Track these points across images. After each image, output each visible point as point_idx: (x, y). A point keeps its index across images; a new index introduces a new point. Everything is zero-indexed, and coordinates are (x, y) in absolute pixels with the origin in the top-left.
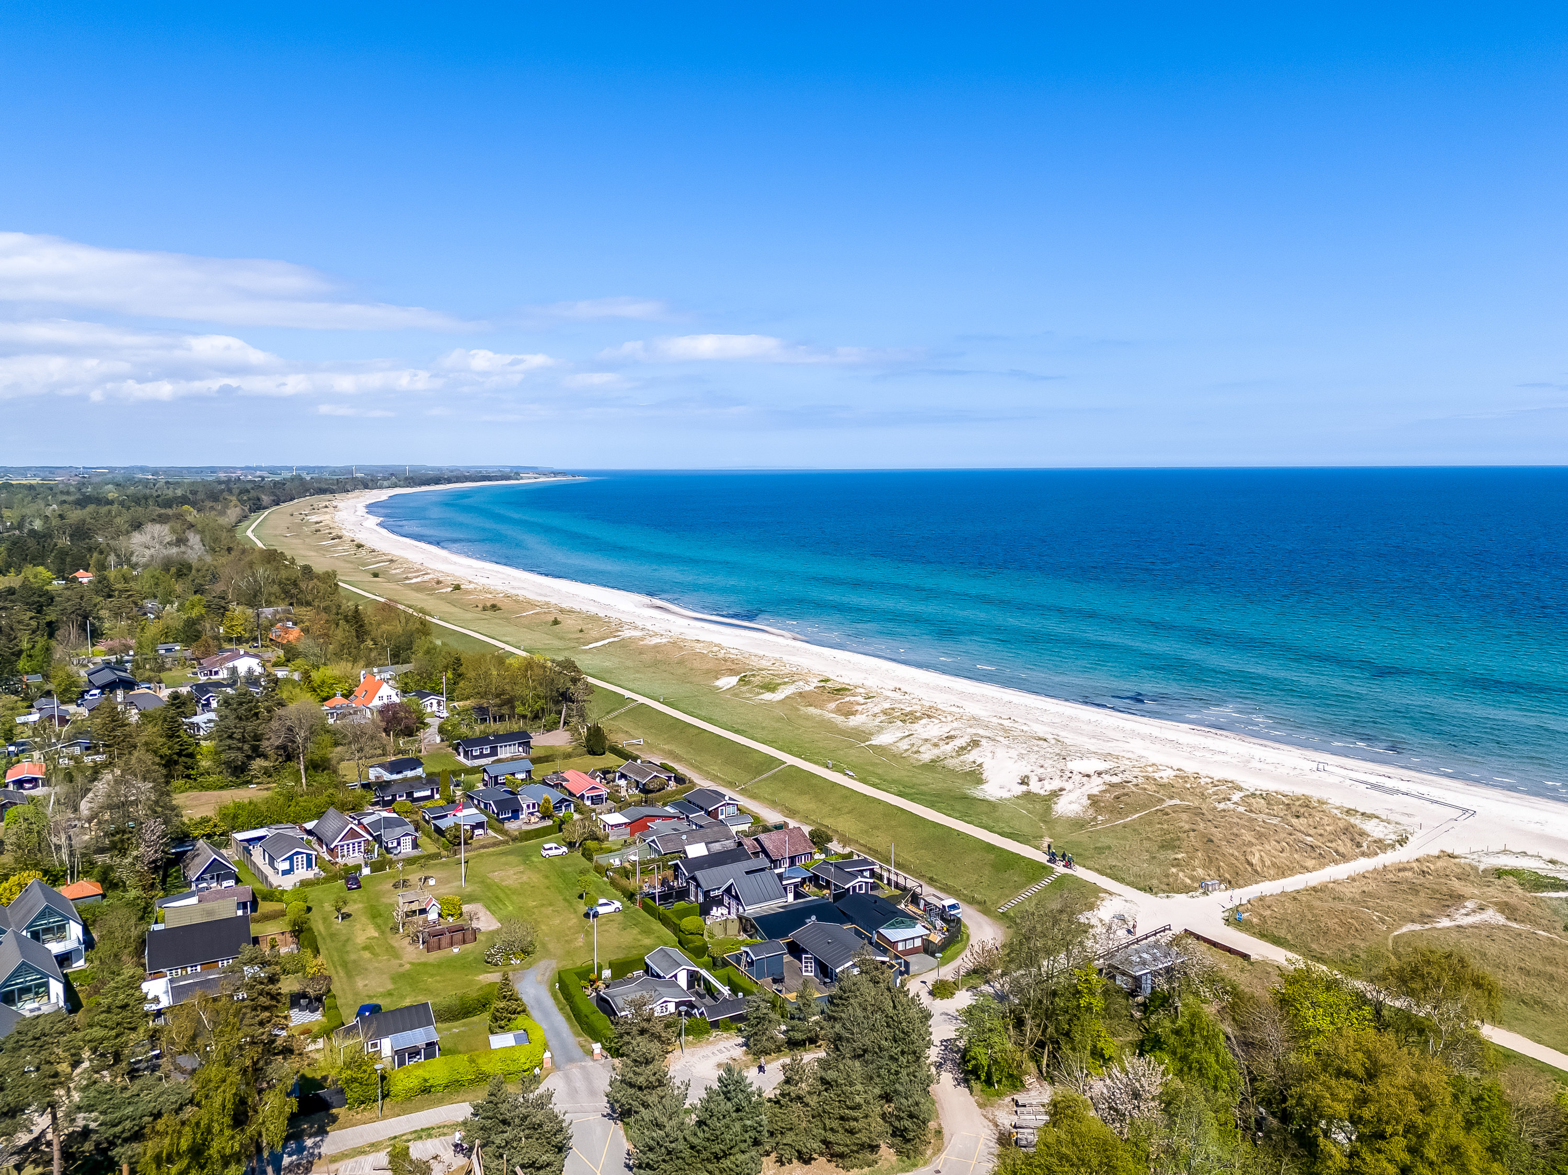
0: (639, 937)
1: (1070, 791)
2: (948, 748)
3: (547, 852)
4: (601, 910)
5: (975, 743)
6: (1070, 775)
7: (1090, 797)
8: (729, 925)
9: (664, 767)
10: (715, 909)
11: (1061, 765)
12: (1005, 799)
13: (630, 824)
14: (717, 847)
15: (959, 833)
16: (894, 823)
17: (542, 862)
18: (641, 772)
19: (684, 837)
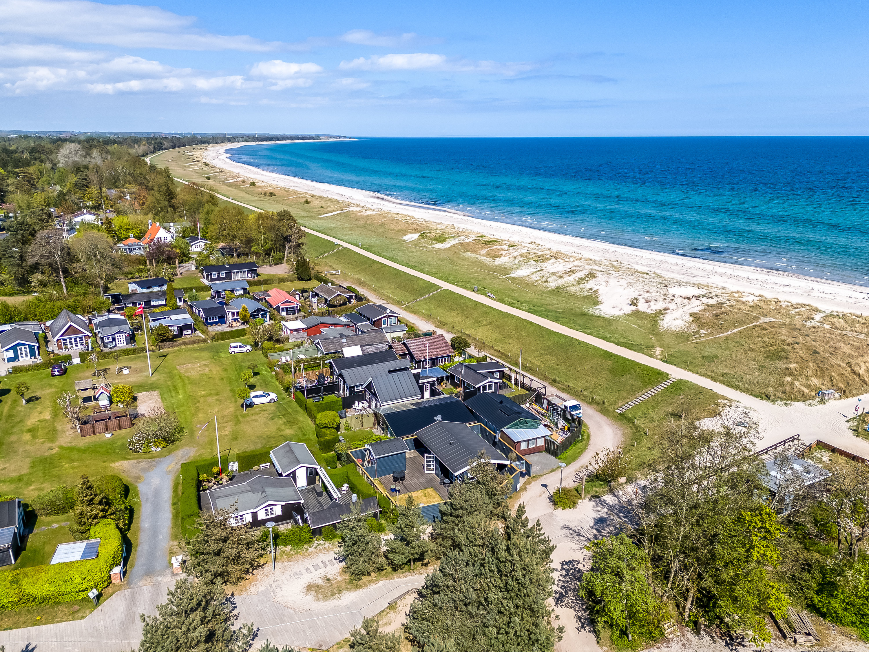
0: (283, 427)
1: (673, 310)
2: (571, 279)
3: (233, 349)
4: (257, 401)
5: (592, 275)
6: (673, 298)
7: (691, 315)
8: (365, 419)
9: (349, 289)
10: (357, 403)
11: (664, 290)
12: (618, 316)
13: (306, 329)
14: (370, 349)
15: (580, 342)
16: (523, 333)
17: (227, 358)
18: (329, 292)
19: (344, 340)
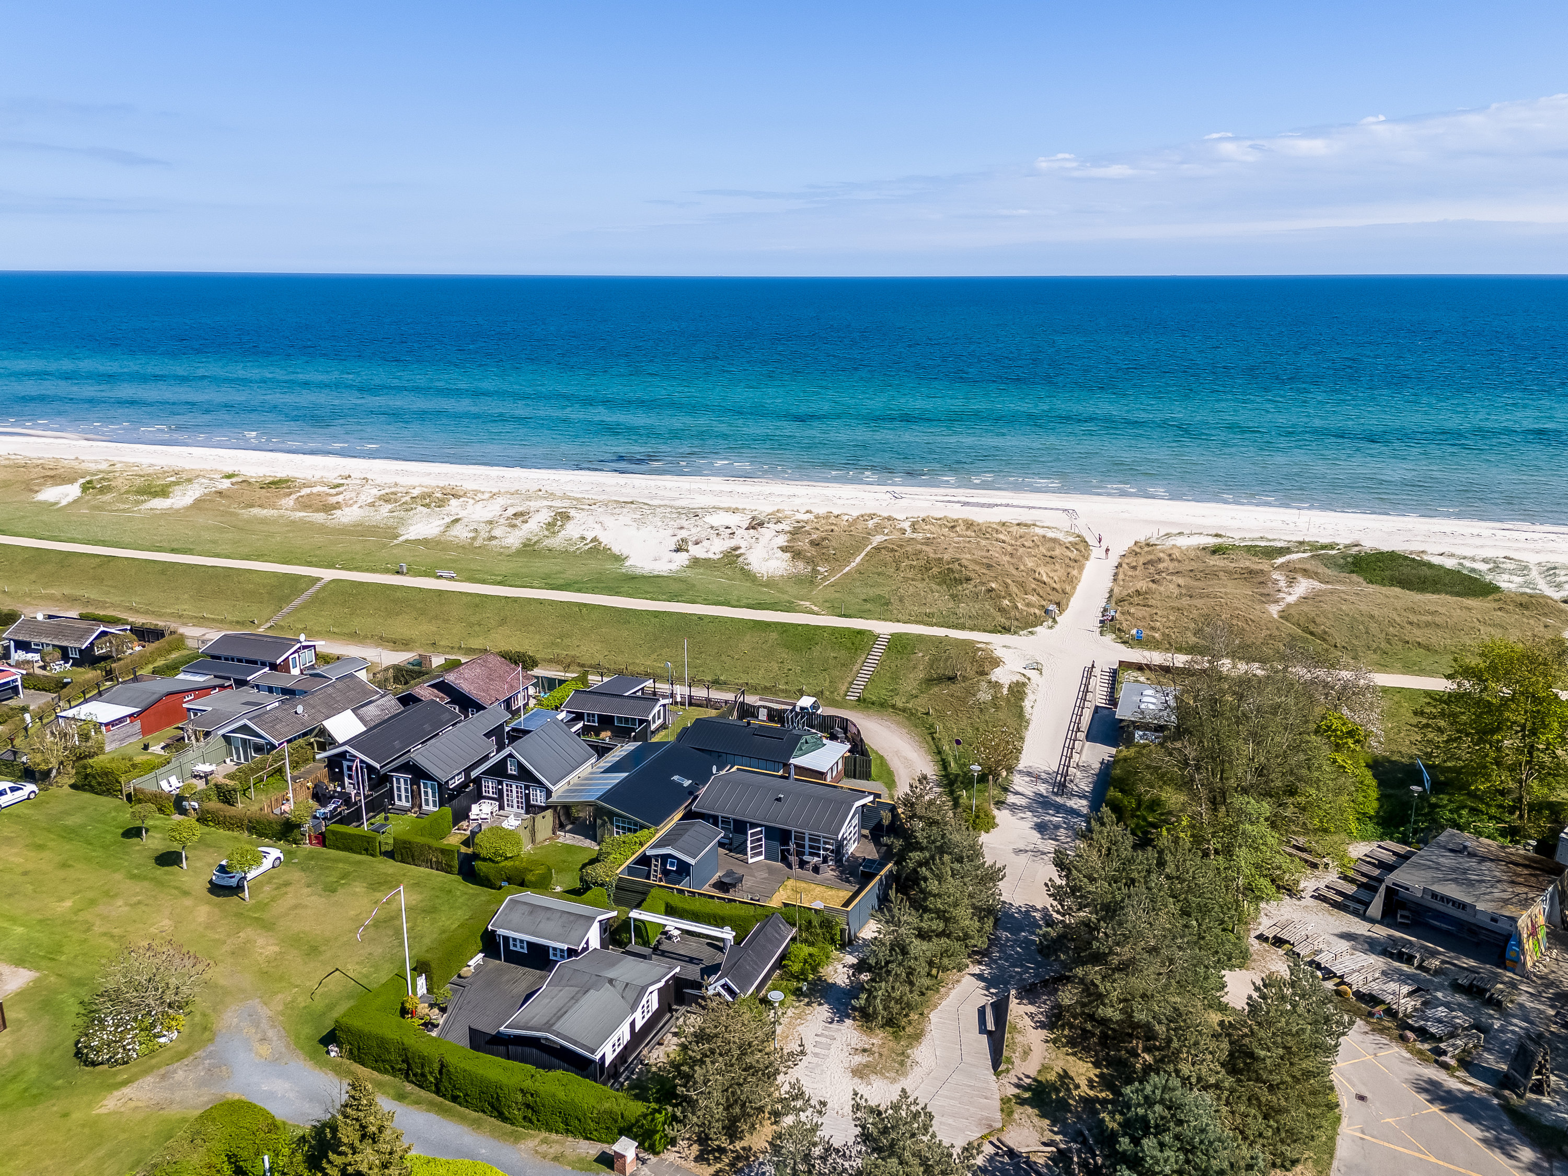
1: (748, 548)
2: (532, 526)
5: (565, 517)
7: (784, 549)
8: (539, 825)
9: (97, 619)
10: (474, 806)
12: (677, 571)
13: (137, 716)
14: (370, 712)
16: (587, 624)
19: (300, 709)
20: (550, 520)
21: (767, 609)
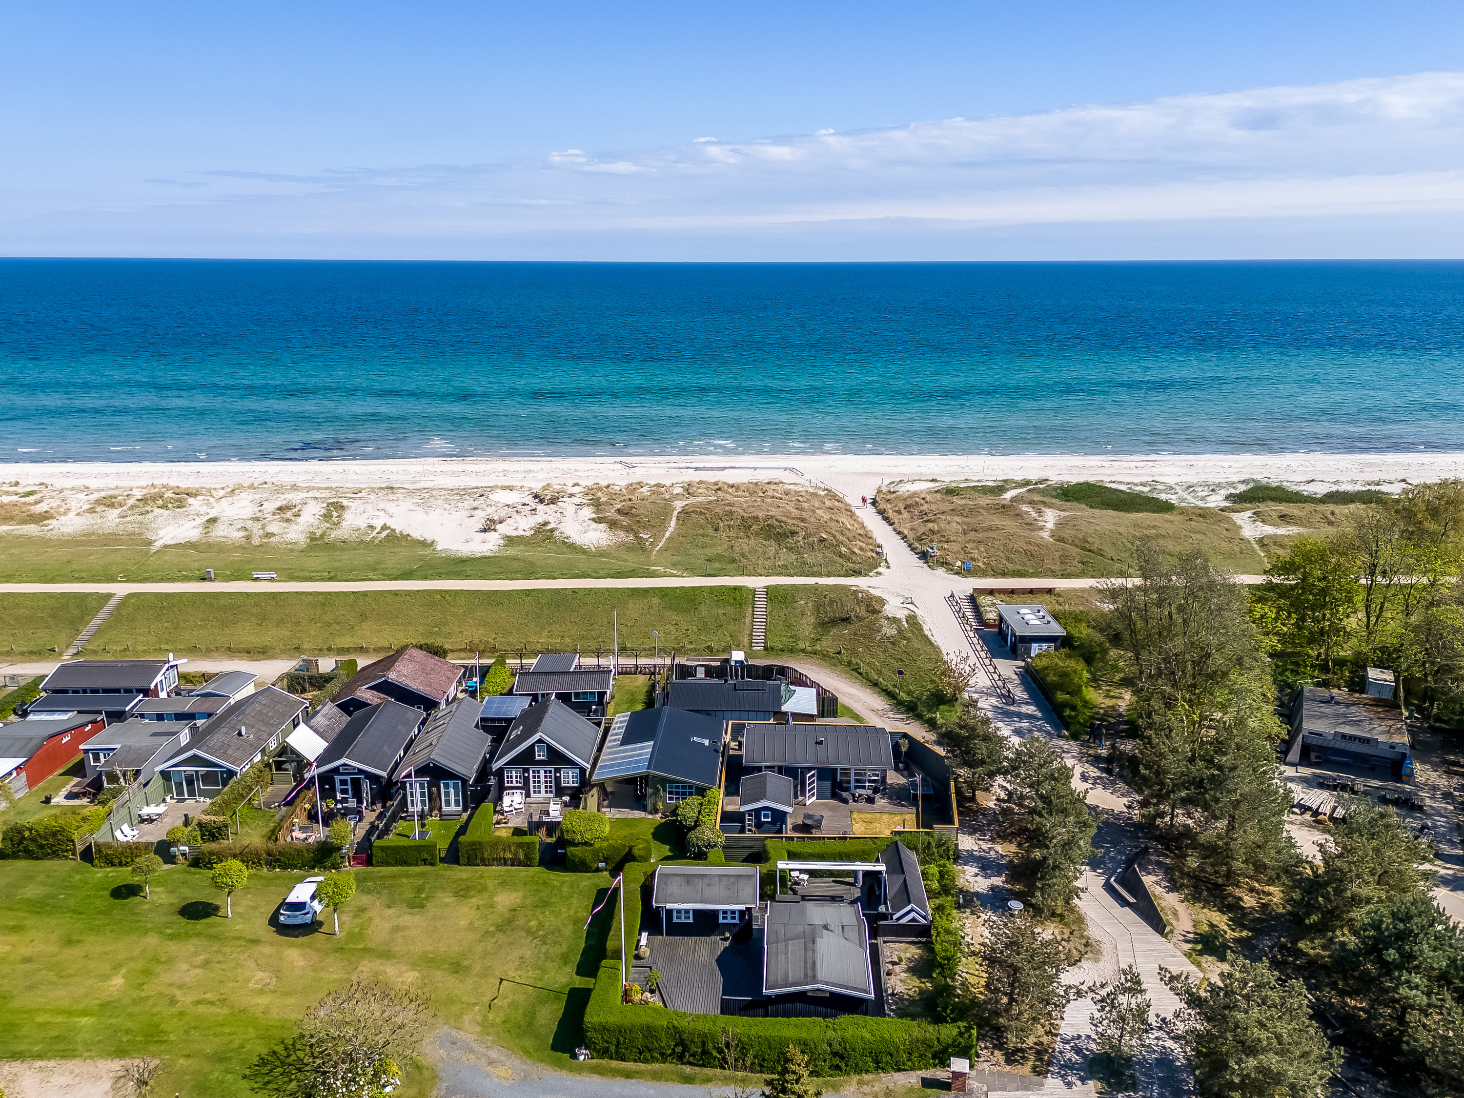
1: (559, 522)
5: (336, 506)
7: (594, 521)
8: (589, 804)
11: (491, 501)
20: (323, 511)
21: (632, 577)
